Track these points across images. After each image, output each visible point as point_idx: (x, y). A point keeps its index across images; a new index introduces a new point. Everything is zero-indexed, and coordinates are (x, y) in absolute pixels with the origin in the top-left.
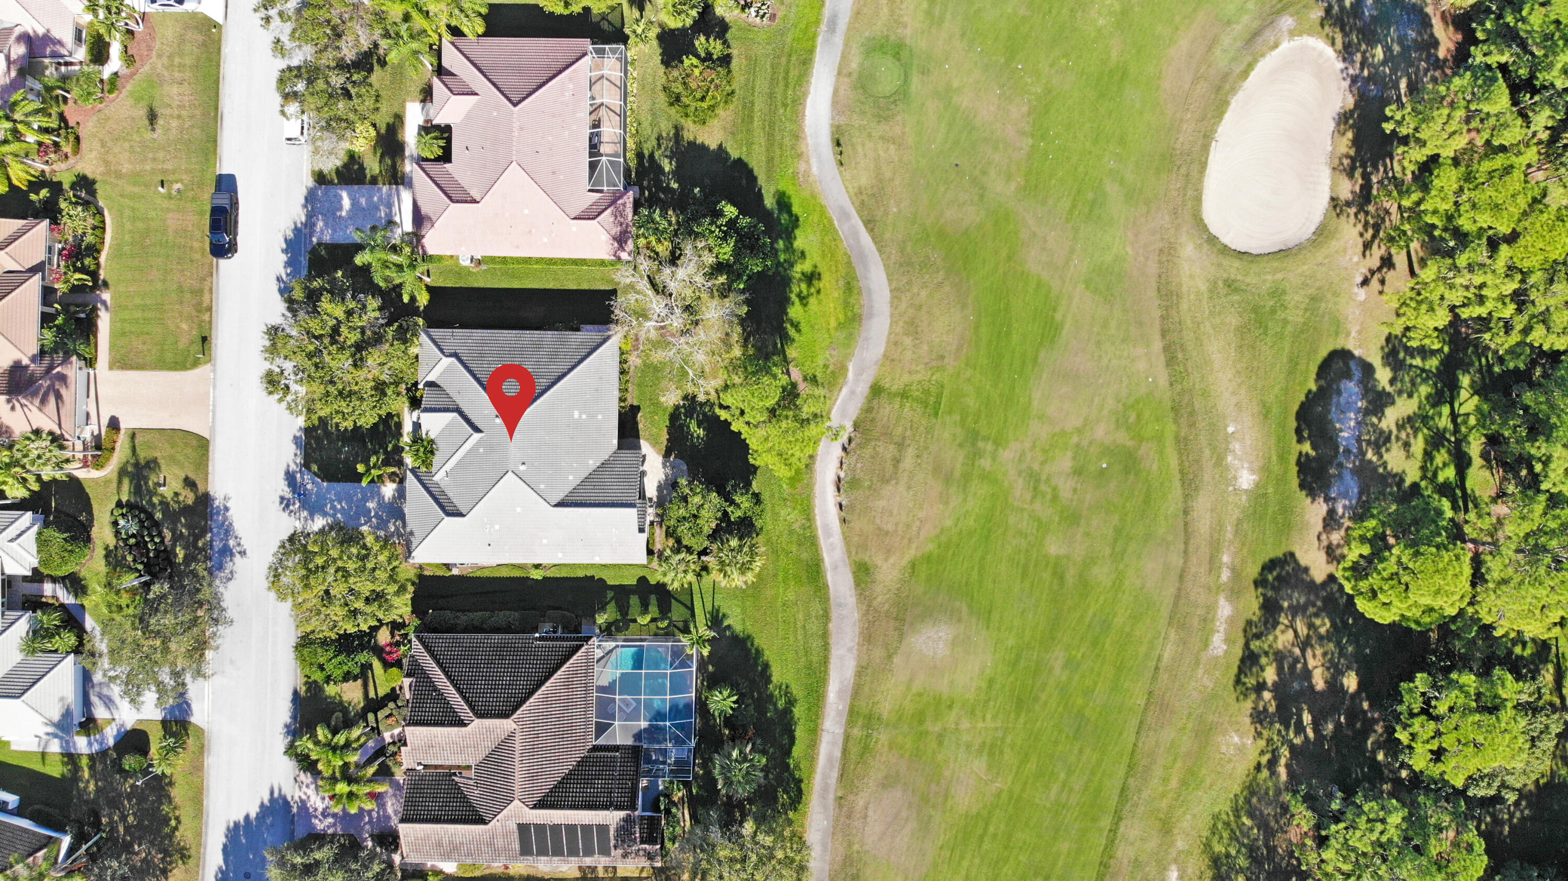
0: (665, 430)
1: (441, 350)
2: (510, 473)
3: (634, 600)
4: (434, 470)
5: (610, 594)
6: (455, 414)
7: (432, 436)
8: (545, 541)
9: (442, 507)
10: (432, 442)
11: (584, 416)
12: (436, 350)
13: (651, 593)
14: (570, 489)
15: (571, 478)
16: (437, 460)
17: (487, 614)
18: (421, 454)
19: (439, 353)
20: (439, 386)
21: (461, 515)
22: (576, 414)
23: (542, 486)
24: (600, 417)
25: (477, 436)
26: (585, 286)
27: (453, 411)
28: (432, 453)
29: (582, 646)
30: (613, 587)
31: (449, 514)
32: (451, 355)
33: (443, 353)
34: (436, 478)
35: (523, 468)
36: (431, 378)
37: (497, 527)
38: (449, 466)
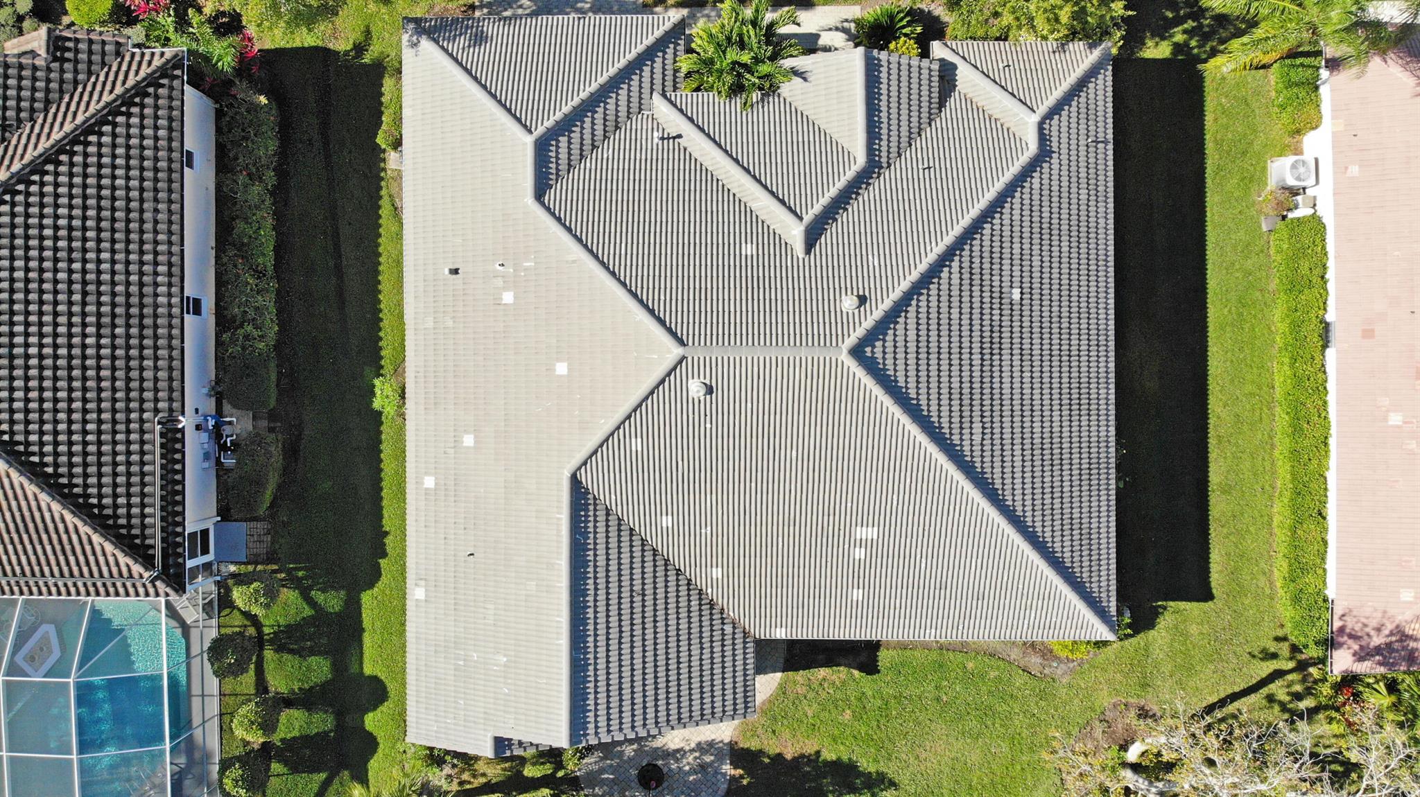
0: (810, 749)
1: (1055, 110)
2: (677, 351)
3: (319, 669)
4: (684, 95)
5: (332, 601)
6: (861, 160)
7: (790, 89)
8: (468, 440)
9: (565, 126)
10: (769, 88)
11: (859, 553)
12: (1058, 93)
13: (339, 715)
14: (632, 520)
15: (666, 521)
16: (713, 104)
17: (267, 260)
18: (732, 55)
19: (1050, 101)
20: (942, 104)
21: (541, 190)
22: (867, 533)
23: (636, 444)
24: (857, 594)
25: (794, 233)
26: (1218, 506)
27: (871, 151)
28: (737, 89)
29: (148, 562)
30: (352, 611)
31: (542, 147)
32: (1043, 138)
33: (1049, 115)
34: (660, 107)
35: (695, 389)
36: (966, 77)
37: (508, 298)
38: (695, 142)
